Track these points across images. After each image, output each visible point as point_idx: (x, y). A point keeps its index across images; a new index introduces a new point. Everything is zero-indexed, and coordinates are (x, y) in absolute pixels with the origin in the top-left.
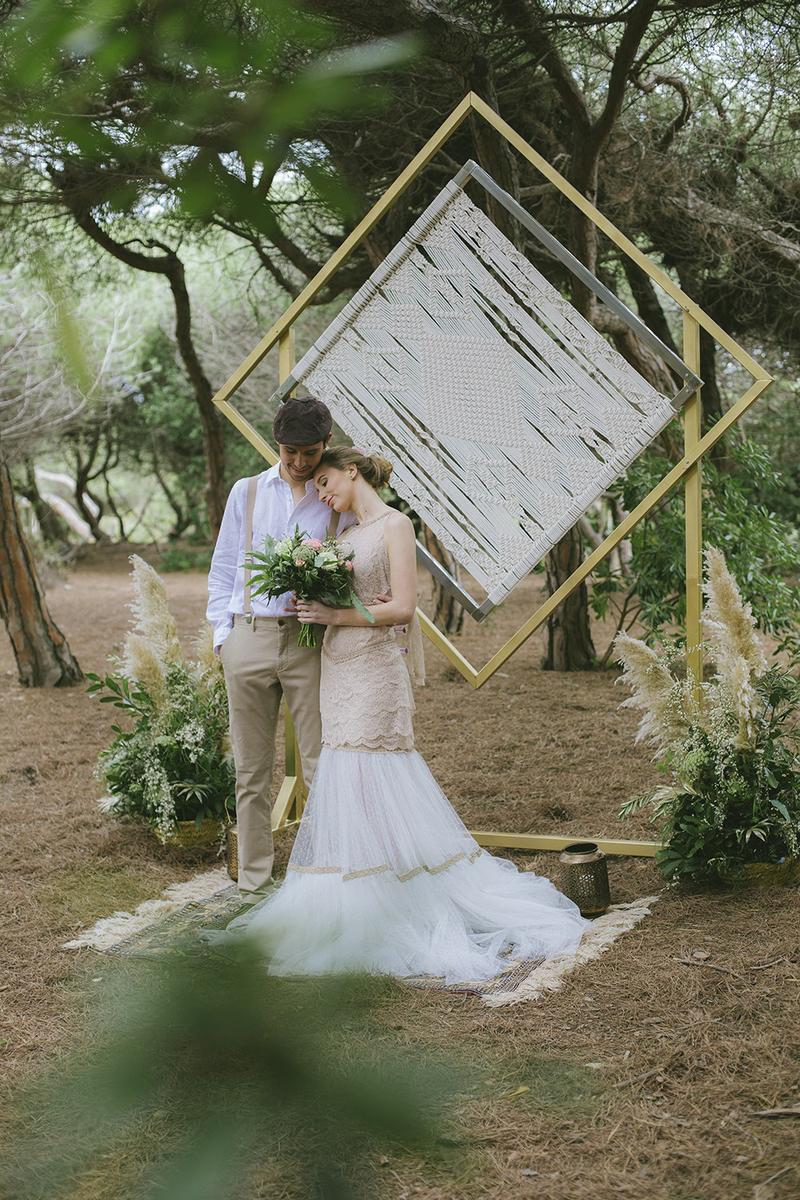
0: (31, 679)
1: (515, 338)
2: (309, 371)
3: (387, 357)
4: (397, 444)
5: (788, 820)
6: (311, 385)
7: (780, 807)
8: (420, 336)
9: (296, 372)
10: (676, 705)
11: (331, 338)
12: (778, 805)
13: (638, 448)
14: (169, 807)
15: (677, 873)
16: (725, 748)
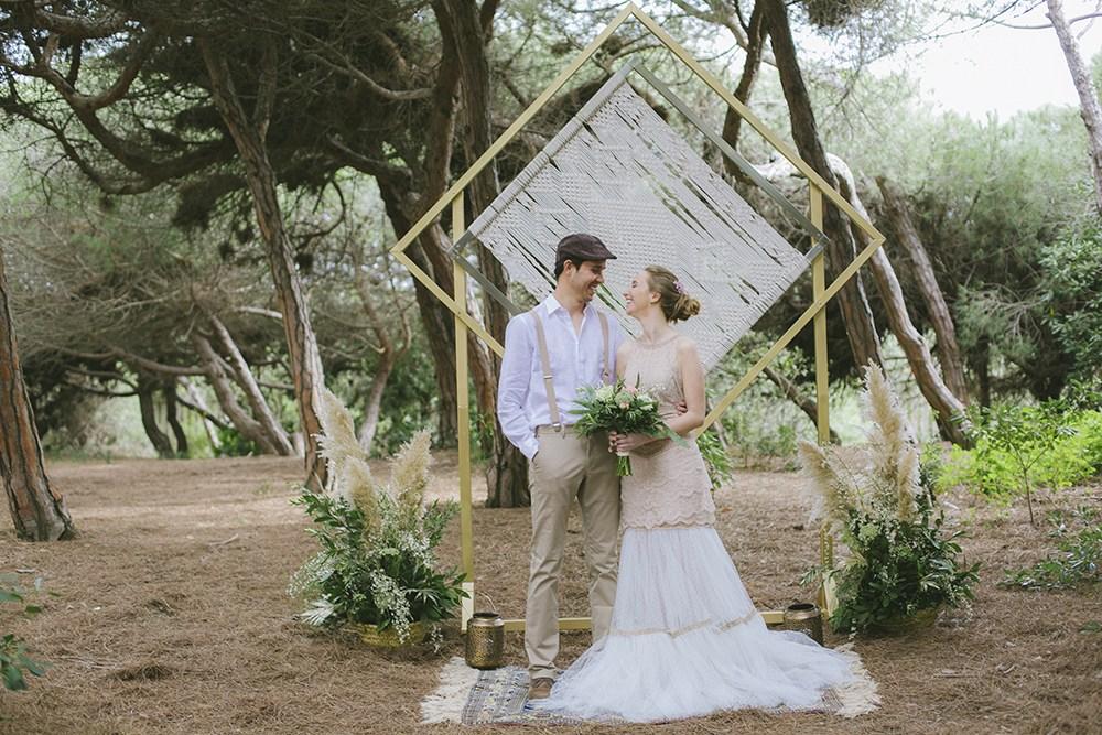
0: (36, 532)
1: (673, 204)
2: (484, 228)
5: (953, 572)
6: (486, 240)
7: (943, 564)
8: (588, 201)
9: (474, 228)
10: (843, 492)
11: (507, 200)
12: (940, 562)
13: (781, 293)
14: (406, 610)
15: (855, 625)
16: (891, 522)
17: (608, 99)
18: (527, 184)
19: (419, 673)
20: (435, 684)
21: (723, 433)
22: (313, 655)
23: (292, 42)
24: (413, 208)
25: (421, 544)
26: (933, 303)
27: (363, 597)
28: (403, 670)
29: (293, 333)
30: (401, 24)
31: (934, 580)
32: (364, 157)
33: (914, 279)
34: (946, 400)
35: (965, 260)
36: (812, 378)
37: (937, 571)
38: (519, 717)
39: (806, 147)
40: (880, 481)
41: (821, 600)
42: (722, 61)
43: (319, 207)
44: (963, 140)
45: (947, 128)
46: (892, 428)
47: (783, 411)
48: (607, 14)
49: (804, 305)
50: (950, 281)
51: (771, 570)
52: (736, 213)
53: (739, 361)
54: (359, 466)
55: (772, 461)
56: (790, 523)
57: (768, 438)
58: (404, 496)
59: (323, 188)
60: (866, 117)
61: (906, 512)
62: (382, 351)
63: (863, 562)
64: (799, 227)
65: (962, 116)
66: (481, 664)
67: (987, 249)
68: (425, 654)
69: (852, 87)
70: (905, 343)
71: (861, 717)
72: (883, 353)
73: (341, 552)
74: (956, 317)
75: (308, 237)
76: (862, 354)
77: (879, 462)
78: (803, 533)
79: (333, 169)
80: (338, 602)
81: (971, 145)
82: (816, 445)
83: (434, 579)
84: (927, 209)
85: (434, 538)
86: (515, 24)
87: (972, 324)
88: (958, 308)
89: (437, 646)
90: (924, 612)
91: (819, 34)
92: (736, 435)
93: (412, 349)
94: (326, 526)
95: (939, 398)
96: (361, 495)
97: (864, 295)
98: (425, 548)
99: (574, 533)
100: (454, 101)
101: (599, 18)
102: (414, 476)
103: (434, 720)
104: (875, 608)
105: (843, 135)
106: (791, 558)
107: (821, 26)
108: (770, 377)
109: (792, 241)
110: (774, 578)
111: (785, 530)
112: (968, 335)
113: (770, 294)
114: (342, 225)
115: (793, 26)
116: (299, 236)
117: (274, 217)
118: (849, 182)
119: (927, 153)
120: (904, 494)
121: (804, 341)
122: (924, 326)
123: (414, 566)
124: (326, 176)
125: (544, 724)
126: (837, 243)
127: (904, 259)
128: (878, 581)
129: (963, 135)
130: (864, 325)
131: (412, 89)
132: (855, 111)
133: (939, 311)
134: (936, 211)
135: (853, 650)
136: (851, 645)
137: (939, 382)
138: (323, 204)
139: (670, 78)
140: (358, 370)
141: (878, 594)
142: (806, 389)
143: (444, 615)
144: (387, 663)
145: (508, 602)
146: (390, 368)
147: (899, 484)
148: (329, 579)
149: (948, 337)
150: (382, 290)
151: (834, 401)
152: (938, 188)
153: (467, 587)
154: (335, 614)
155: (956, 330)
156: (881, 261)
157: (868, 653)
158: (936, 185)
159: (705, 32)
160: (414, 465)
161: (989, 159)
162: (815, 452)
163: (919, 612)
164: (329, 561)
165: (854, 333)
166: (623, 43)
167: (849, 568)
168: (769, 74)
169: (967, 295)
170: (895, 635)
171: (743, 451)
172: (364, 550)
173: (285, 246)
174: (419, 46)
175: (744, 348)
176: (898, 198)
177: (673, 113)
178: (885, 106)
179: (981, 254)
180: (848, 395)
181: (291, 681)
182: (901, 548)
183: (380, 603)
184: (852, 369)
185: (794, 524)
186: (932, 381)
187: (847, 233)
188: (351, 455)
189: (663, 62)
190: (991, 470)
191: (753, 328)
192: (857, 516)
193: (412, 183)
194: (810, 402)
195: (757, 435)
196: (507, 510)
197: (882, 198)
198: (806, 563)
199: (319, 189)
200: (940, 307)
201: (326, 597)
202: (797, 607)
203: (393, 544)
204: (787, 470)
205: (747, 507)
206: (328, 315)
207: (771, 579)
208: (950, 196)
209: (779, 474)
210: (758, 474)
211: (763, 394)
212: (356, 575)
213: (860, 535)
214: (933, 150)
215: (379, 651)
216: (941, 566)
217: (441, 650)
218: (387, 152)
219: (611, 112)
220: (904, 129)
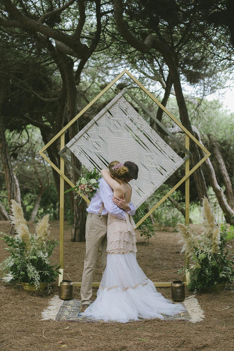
1: (138, 139)
3: (97, 142)
5: (231, 271)
6: (72, 149)
7: (228, 268)
8: (108, 137)
9: (68, 145)
10: (193, 242)
11: (80, 136)
12: (226, 267)
13: (174, 171)
14: (39, 278)
15: (196, 289)
16: (210, 253)
17: (116, 102)
18: (87, 131)
19: (42, 301)
20: (47, 305)
21: (153, 218)
22: (5, 293)
23: (10, 80)
25: (45, 255)
26: (225, 177)
27: (24, 273)
28: (37, 299)
29: (8, 179)
30: (49, 76)
31: (224, 274)
32: (36, 121)
33: (219, 169)
34: (228, 210)
36: (184, 201)
37: (225, 271)
38: (76, 319)
39: (184, 122)
40: (206, 238)
41: (184, 279)
43: (20, 137)
45: (232, 118)
46: (211, 220)
47: (173, 211)
49: (182, 176)
50: (231, 170)
51: (167, 267)
52: (159, 143)
53: (159, 194)
54: (24, 227)
55: (169, 228)
57: (168, 221)
59: (22, 131)
60: (205, 114)
61: (215, 249)
62: (41, 186)
63: (199, 266)
64: (181, 150)
66: (64, 298)
68: (45, 293)
69: (201, 104)
70: (215, 190)
71: (197, 323)
72: (208, 193)
73: (17, 257)
74: (232, 182)
75: (16, 147)
76: (201, 193)
77: (206, 232)
78: (179, 254)
79: (25, 125)
80: (15, 274)
82: (184, 225)
83: (49, 268)
84: (224, 145)
85: (50, 253)
86: (88, 78)
89: (49, 291)
90: (221, 285)
92: (158, 219)
93: (51, 186)
94: (12, 248)
95: (226, 209)
96: (24, 237)
97: (202, 173)
98: (46, 257)
100: (65, 103)
102: (43, 231)
103: (45, 319)
104: (203, 283)
105: (197, 119)
106: (175, 263)
107: (191, 83)
108: (170, 200)
109: (179, 154)
110: (169, 270)
111: (173, 253)
113: (170, 172)
114: (28, 144)
115: (181, 82)
116: (13, 147)
117: (3, 140)
118: (198, 135)
119: (225, 127)
120: (215, 243)
121: (182, 189)
122: (221, 185)
123: (42, 263)
124: (23, 127)
125: (85, 322)
126: (194, 155)
127: (216, 162)
128: (205, 273)
130: (202, 184)
131: (52, 98)
132: (201, 111)
133: (227, 180)
134: (227, 146)
135: (195, 297)
136: (194, 296)
137: (226, 203)
138: (22, 137)
139: (140, 98)
140: (33, 193)
141: (204, 278)
142: (181, 204)
143: (52, 280)
144: (31, 297)
145: (76, 275)
146: (43, 192)
147: (213, 239)
148: (12, 266)
149: (230, 188)
150: (41, 166)
151: (191, 208)
152: (228, 139)
153: (61, 270)
154: (14, 279)
155: (232, 186)
156: (208, 162)
157: (201, 299)
158: (227, 137)
159: (152, 83)
162: (184, 228)
163: (219, 285)
164: (12, 260)
165: (198, 186)
166: (124, 86)
167: (194, 268)
168: (172, 97)
170: (210, 292)
171: (160, 225)
172: (25, 257)
173: (6, 150)
174: (55, 84)
175: (161, 190)
176: (214, 142)
177: (141, 110)
178: (211, 110)
180: (196, 207)
182: (213, 262)
183: (30, 276)
184: (197, 198)
185: (176, 251)
186: (224, 203)
187: (197, 152)
188: (22, 223)
189: (138, 93)
191: (164, 183)
192: (198, 251)
194: (183, 209)
195: (164, 219)
196: (77, 243)
197: (209, 141)
198: (179, 265)
199: (20, 131)
200: (227, 179)
201: (11, 272)
202: (176, 282)
203: (35, 255)
204: (174, 232)
205: (160, 245)
206: (23, 174)
207: (167, 270)
208: (232, 142)
209: (171, 233)
210: (164, 233)
211: (167, 206)
212: (22, 265)
213: (199, 257)
214: (227, 126)
215: (29, 292)
216: (227, 269)
217: (51, 292)
218: (44, 120)
219: (117, 106)
220: (217, 118)
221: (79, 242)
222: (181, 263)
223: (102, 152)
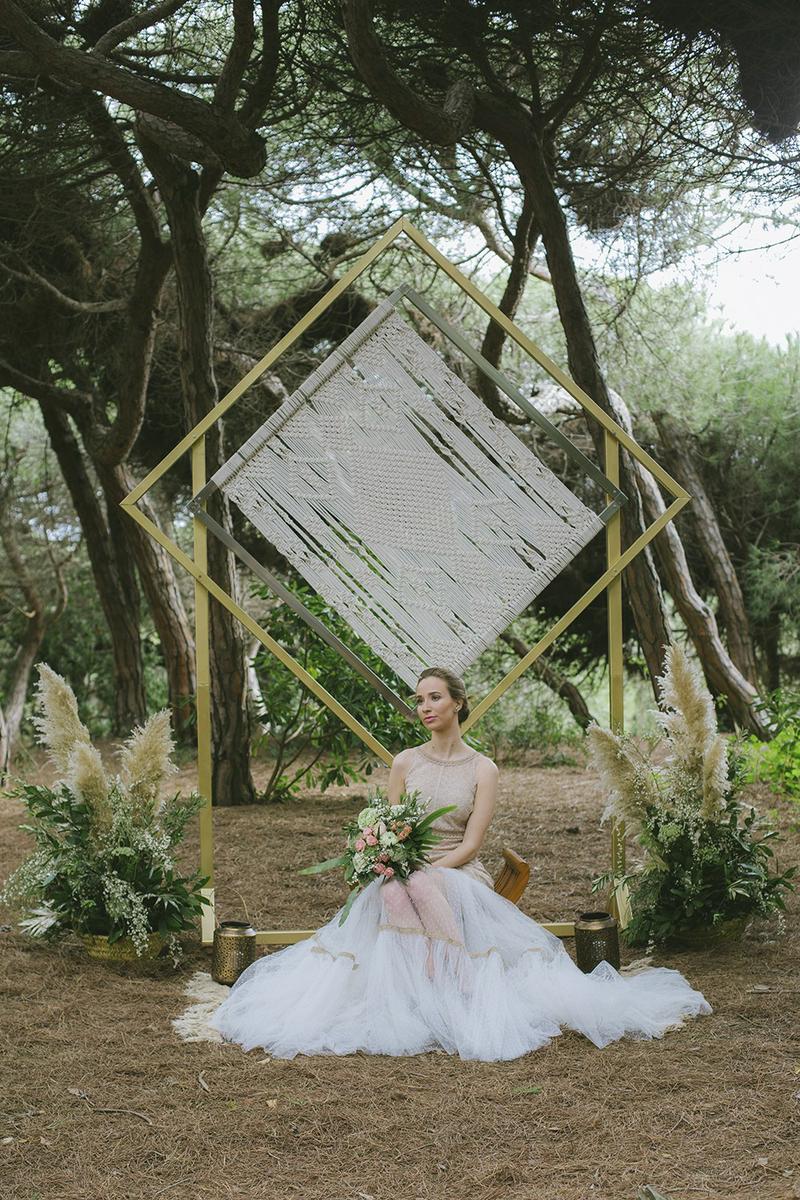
1: (448, 453)
2: (230, 479)
3: (315, 467)
4: (324, 551)
5: (764, 878)
6: (232, 492)
7: (754, 869)
8: (350, 448)
9: (218, 478)
10: (641, 787)
11: (256, 446)
12: (750, 867)
13: (570, 558)
14: (144, 918)
15: (653, 938)
16: (696, 821)
17: (375, 331)
18: (280, 428)
19: (162, 989)
22: (35, 970)
24: (99, 444)
25: (160, 842)
26: (718, 565)
27: (92, 903)
28: (142, 986)
31: (742, 886)
35: (755, 514)
37: (746, 877)
39: (585, 382)
40: (683, 775)
41: (613, 909)
42: (469, 266)
44: (758, 368)
45: (739, 351)
46: (697, 715)
47: (531, 693)
48: (330, 205)
50: (738, 539)
51: (547, 878)
52: (520, 465)
54: (88, 754)
55: (527, 754)
56: (563, 826)
57: (523, 726)
58: (137, 789)
60: (644, 340)
61: (711, 809)
62: (32, 615)
63: (663, 866)
65: (757, 338)
67: (783, 500)
68: (162, 968)
69: (628, 304)
70: (683, 608)
72: (669, 624)
73: (65, 852)
74: (746, 582)
77: (681, 753)
78: (579, 837)
80: (63, 909)
81: (769, 375)
82: (610, 732)
83: (175, 883)
84: (712, 451)
85: (175, 836)
87: (765, 591)
88: (749, 572)
89: (177, 961)
90: (731, 924)
91: (589, 237)
93: (69, 612)
94: (44, 822)
95: (727, 680)
96: (89, 786)
97: (650, 558)
98: (165, 847)
99: (310, 835)
100: (153, 315)
101: (319, 210)
102: (148, 765)
103: (192, 1039)
104: (676, 917)
105: (616, 360)
106: (569, 865)
109: (586, 500)
110: (553, 887)
111: (558, 833)
112: (760, 605)
113: (559, 555)
119: (717, 386)
120: (710, 789)
123: (151, 868)
128: (681, 887)
129: (759, 363)
130: (650, 594)
131: (102, 301)
132: (631, 332)
133: (725, 575)
134: (723, 454)
136: (649, 960)
141: (679, 901)
143: (186, 926)
144: (121, 979)
146: (41, 636)
147: (704, 778)
148: (51, 884)
149: (736, 607)
150: (30, 539)
152: (726, 427)
153: (207, 892)
154: (58, 924)
155: (744, 598)
158: (724, 421)
159: (450, 231)
160: (152, 752)
161: (788, 392)
162: (610, 741)
163: (725, 923)
164: (52, 862)
165: (638, 603)
166: (350, 242)
167: (647, 872)
168: (539, 292)
169: (760, 557)
170: (698, 949)
172: (93, 850)
176: (678, 438)
178: (666, 326)
179: (777, 507)
181: (16, 998)
182: (706, 850)
183: (113, 910)
185: (568, 827)
186: (719, 660)
187: (633, 486)
188: (79, 740)
189: (397, 265)
190: (794, 766)
192: (656, 815)
193: (92, 410)
195: (507, 723)
196: (226, 808)
197: (658, 436)
200: (727, 571)
201: (48, 904)
202: (588, 917)
203: (126, 843)
204: (547, 765)
205: (509, 808)
208: (741, 435)
209: (537, 769)
210: (511, 769)
212: (86, 878)
213: (660, 835)
214: (723, 381)
215: (110, 965)
216: (750, 871)
217: (182, 965)
218: (53, 371)
219: (378, 345)
220: (689, 354)
221: (228, 806)
222: (591, 864)
223: (333, 497)
